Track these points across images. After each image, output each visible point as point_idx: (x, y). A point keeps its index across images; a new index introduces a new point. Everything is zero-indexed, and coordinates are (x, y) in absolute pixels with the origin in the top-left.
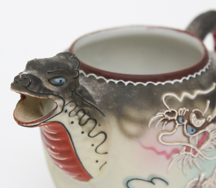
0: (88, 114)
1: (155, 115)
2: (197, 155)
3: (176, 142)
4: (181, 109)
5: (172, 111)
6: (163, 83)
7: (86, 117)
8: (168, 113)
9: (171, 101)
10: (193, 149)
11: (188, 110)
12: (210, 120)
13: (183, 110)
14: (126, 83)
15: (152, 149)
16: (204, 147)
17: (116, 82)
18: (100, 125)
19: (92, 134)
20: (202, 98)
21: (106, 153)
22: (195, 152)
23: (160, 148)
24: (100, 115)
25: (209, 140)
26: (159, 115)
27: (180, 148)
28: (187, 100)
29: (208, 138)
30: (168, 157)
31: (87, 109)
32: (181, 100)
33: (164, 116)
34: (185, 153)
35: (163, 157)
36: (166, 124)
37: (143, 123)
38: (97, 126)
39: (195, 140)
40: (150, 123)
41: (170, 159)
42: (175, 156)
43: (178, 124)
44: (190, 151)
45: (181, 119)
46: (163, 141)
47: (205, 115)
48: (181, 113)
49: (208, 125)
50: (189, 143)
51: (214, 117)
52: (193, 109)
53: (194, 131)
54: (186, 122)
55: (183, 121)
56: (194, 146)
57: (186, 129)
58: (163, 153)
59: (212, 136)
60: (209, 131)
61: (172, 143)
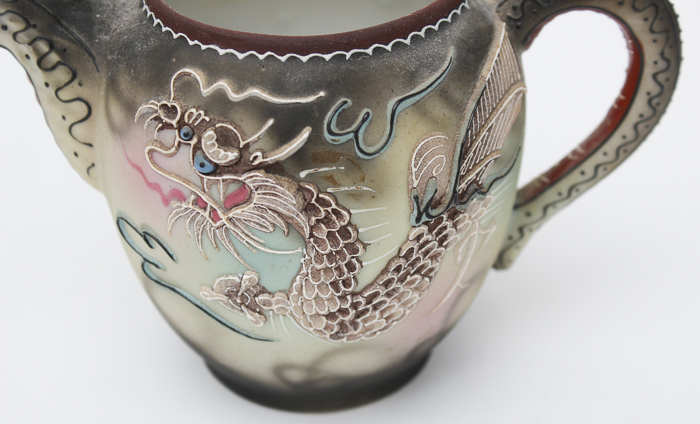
0: (62, 52)
1: (147, 102)
2: (219, 223)
3: (177, 176)
4: (193, 110)
5: (174, 107)
6: (204, 47)
7: (54, 58)
8: (164, 106)
9: (188, 87)
10: (213, 210)
11: (207, 119)
12: (256, 163)
13: (196, 114)
14: (156, 22)
15: (138, 168)
16: (236, 212)
17: (149, 13)
18: (80, 84)
20: (263, 110)
21: (90, 145)
22: (215, 217)
23: (152, 179)
24: (90, 65)
25: (252, 205)
26: (152, 103)
27: (186, 193)
28: (220, 98)
29: (248, 200)
30: (166, 202)
31: (60, 41)
32: (206, 91)
33: (157, 111)
34: (190, 206)
35: (157, 197)
36: (160, 129)
38: (75, 83)
41: (169, 208)
42: (175, 204)
43: (178, 139)
44: (205, 209)
45: (185, 129)
46: (154, 163)
47: (247, 146)
48: (189, 117)
49: (250, 171)
50: (204, 190)
51: (272, 158)
52: (219, 122)
53: (209, 168)
54: (195, 141)
55: (189, 136)
56: (216, 203)
57: (193, 156)
58: (156, 187)
59: (256, 197)
60: (251, 185)
61: (169, 173)
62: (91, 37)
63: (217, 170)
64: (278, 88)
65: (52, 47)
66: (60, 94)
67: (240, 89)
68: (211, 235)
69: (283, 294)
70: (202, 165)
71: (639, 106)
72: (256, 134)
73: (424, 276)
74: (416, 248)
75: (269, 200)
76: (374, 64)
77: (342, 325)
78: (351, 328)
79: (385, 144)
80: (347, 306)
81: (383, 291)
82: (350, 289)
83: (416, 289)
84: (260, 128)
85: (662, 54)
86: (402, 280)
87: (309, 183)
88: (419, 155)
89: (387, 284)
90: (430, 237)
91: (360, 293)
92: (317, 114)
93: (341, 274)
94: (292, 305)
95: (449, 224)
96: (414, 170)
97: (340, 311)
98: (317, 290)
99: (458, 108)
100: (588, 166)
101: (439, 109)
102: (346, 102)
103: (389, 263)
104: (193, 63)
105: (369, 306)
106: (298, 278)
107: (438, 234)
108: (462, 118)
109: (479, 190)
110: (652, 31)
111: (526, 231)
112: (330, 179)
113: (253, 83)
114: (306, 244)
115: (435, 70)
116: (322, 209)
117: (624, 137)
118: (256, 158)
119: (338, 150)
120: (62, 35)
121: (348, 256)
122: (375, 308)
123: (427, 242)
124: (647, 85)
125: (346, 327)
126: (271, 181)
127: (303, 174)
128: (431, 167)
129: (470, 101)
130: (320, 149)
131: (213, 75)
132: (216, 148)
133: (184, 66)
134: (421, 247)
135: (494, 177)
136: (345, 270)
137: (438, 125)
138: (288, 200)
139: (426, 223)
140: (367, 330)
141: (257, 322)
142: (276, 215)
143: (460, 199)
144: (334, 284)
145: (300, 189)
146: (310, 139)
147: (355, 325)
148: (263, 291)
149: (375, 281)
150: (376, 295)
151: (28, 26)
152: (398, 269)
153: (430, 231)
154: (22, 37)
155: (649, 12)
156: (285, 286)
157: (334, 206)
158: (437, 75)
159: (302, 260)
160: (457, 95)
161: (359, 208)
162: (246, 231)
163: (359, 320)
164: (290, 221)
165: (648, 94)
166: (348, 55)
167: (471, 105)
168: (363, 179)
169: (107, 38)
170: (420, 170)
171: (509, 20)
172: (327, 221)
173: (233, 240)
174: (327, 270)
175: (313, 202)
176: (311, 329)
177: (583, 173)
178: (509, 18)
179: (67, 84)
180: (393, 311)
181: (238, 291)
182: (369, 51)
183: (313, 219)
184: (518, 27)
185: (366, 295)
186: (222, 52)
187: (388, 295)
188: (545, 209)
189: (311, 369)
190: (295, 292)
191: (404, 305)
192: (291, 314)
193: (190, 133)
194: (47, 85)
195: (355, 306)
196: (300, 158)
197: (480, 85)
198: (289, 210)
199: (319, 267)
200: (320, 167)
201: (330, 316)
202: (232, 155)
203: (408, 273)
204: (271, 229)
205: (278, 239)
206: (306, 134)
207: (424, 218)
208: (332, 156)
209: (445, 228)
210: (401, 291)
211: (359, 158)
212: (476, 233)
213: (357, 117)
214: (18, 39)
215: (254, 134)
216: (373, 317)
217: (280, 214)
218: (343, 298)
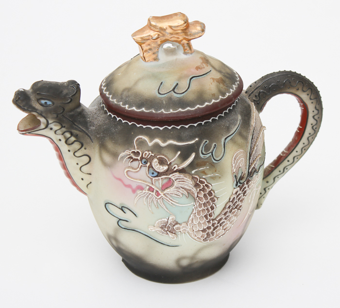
0: (76, 136)
1: (124, 151)
2: (160, 197)
3: (140, 180)
4: (147, 152)
5: (138, 152)
6: (144, 127)
7: (73, 139)
8: (133, 152)
9: (142, 143)
10: (157, 191)
11: (153, 155)
12: (175, 169)
13: (148, 154)
14: (118, 119)
15: (120, 180)
16: (166, 191)
17: (113, 116)
18: (85, 149)
19: (77, 154)
20: (176, 148)
21: (90, 174)
22: (158, 194)
23: (127, 183)
25: (174, 187)
26: (128, 152)
27: (144, 186)
28: (157, 146)
29: (172, 185)
30: (134, 191)
32: (150, 144)
33: (130, 154)
34: (147, 191)
35: (130, 190)
36: (132, 161)
37: (115, 155)
38: (83, 148)
39: (159, 183)
40: (119, 157)
41: (136, 194)
42: (139, 192)
43: (141, 164)
44: (153, 191)
45: (144, 160)
46: (128, 176)
47: (171, 163)
48: (145, 155)
49: (172, 173)
50: (152, 184)
51: (181, 167)
52: (158, 155)
53: (156, 174)
54: (149, 164)
55: (146, 163)
56: (158, 188)
57: (148, 170)
58: (129, 186)
59: (176, 184)
60: (174, 179)
61: (136, 179)
62: (87, 128)
63: (159, 174)
64: (180, 139)
65: (72, 134)
66: (76, 154)
67: (164, 141)
68: (155, 202)
69: (185, 224)
70: (153, 173)
71: (309, 129)
72: (174, 159)
73: (238, 209)
74: (236, 197)
75: (181, 184)
76: (213, 125)
77: (208, 234)
78: (211, 235)
79: (223, 156)
80: (211, 225)
81: (224, 217)
82: (212, 218)
83: (235, 215)
84: (175, 156)
85: (316, 107)
86: (230, 212)
87: (196, 175)
88: (235, 159)
89: (225, 214)
90: (240, 192)
91: (215, 219)
92: (196, 147)
93: (209, 211)
94: (189, 228)
95: (247, 186)
96: (234, 165)
97: (207, 228)
98: (199, 220)
99: (245, 138)
100: (290, 158)
101: (240, 140)
102: (206, 141)
103: (226, 205)
104: (142, 134)
105: (219, 224)
106: (192, 215)
107: (243, 190)
108: (248, 143)
109: (255, 171)
110: (311, 99)
111: (267, 189)
112: (204, 172)
113: (170, 139)
114: (195, 200)
115: (235, 125)
116: (201, 185)
117: (304, 144)
118: (175, 167)
119: (206, 160)
120: (76, 129)
121: (212, 203)
122: (220, 225)
123: (239, 194)
124: (311, 121)
125: (209, 235)
126: (182, 176)
127: (193, 172)
128: (240, 163)
129: (249, 136)
130: (199, 161)
131: (152, 137)
132: (159, 166)
133: (138, 135)
134: (237, 197)
135: (259, 165)
136: (210, 209)
137: (240, 146)
138: (189, 183)
139: (239, 186)
140: (217, 236)
141: (174, 238)
142: (183, 190)
143: (250, 174)
144: (206, 216)
145: (193, 178)
146: (195, 158)
147: (212, 233)
148: (177, 223)
149: (221, 213)
150: (221, 219)
151: (62, 127)
152: (229, 207)
153: (240, 190)
154: (59, 132)
155: (309, 92)
156: (186, 220)
157: (206, 183)
158: (237, 127)
159: (193, 208)
160: (245, 134)
161: (215, 183)
162: (171, 199)
163: (214, 231)
164: (189, 191)
165: (312, 124)
166: (203, 123)
167: (250, 137)
168: (216, 171)
169: (94, 128)
170: (236, 165)
171: (254, 101)
172: (203, 190)
173: (165, 203)
174: (203, 210)
175: (198, 182)
176: (196, 238)
177: (288, 161)
178: (254, 100)
179: (79, 149)
180: (227, 226)
181: (166, 225)
182: (210, 121)
183: (198, 189)
184: (258, 104)
185: (218, 220)
186: (153, 128)
187: (226, 219)
188: (274, 179)
189: (192, 258)
190: (190, 222)
191: (231, 223)
192: (188, 232)
193: (146, 161)
194: (69, 151)
195: (213, 225)
196: (192, 166)
197: (252, 129)
198: (189, 187)
199: (200, 209)
200: (200, 168)
201: (204, 231)
202: (166, 168)
203: (232, 209)
204: (181, 196)
205: (184, 200)
206: (193, 155)
207: (239, 184)
208: (203, 163)
209: (245, 188)
210: (230, 216)
211: (214, 163)
212: (255, 189)
213: (211, 147)
214: (57, 133)
215: (173, 158)
216: (220, 229)
217: (185, 189)
218: (209, 222)
